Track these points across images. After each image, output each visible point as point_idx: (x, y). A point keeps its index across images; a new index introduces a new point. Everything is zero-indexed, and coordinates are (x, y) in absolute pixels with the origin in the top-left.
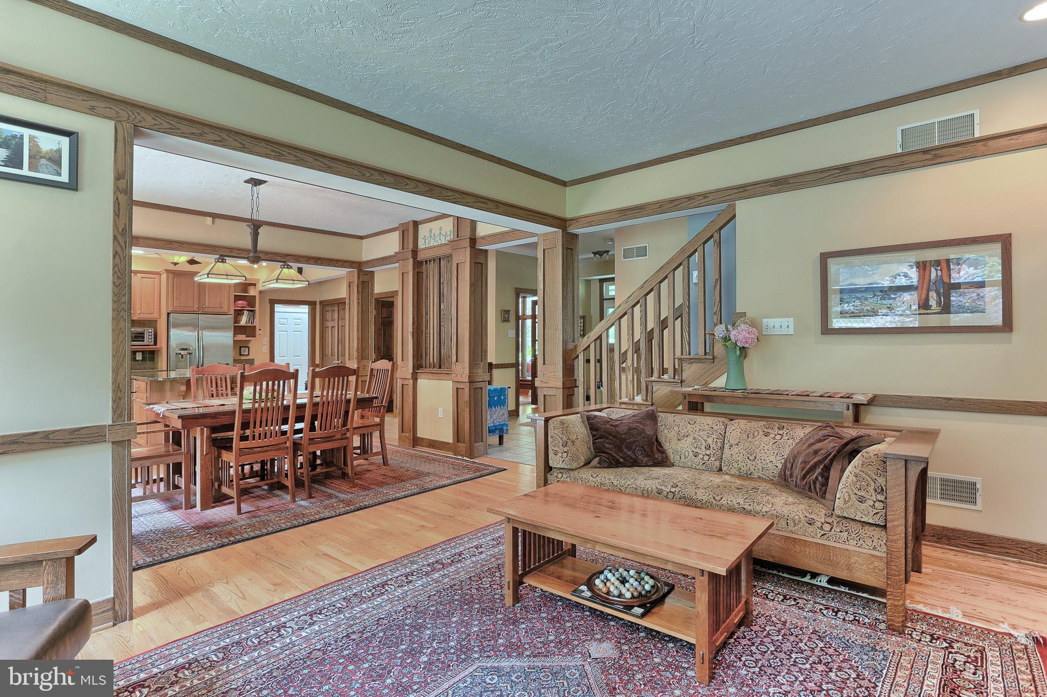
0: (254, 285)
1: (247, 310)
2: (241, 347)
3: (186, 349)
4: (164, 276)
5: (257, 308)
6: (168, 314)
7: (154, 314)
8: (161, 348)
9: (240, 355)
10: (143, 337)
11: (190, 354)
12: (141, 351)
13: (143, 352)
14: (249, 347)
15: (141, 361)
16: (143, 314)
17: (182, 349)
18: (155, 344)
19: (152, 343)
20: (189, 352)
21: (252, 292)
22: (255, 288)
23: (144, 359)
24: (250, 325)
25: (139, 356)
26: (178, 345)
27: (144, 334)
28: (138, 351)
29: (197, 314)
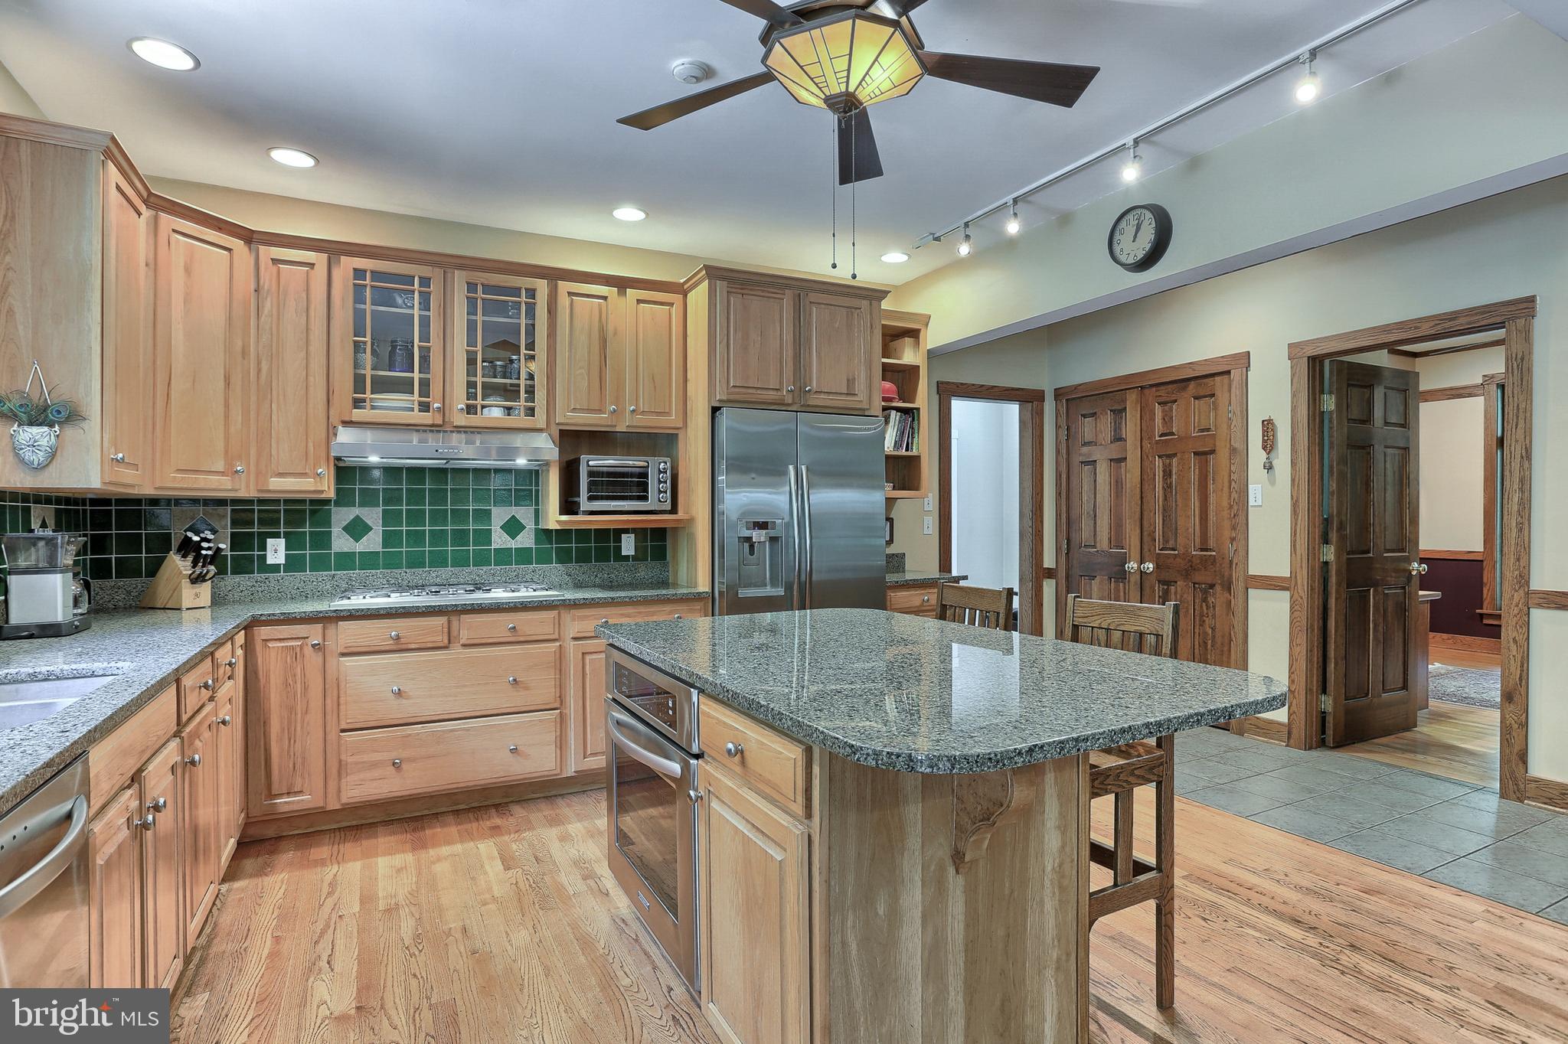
0: (914, 334)
1: (898, 409)
3: (763, 526)
4: (699, 297)
6: (715, 410)
7: (668, 414)
8: (691, 521)
10: (644, 486)
11: (773, 540)
12: (634, 531)
13: (640, 533)
14: (891, 519)
15: (635, 558)
16: (642, 413)
17: (755, 527)
18: (674, 510)
19: (668, 506)
20: (773, 533)
21: (908, 356)
22: (917, 343)
23: (640, 556)
24: (903, 453)
25: (628, 546)
27: (645, 475)
28: (626, 531)
29: (797, 412)
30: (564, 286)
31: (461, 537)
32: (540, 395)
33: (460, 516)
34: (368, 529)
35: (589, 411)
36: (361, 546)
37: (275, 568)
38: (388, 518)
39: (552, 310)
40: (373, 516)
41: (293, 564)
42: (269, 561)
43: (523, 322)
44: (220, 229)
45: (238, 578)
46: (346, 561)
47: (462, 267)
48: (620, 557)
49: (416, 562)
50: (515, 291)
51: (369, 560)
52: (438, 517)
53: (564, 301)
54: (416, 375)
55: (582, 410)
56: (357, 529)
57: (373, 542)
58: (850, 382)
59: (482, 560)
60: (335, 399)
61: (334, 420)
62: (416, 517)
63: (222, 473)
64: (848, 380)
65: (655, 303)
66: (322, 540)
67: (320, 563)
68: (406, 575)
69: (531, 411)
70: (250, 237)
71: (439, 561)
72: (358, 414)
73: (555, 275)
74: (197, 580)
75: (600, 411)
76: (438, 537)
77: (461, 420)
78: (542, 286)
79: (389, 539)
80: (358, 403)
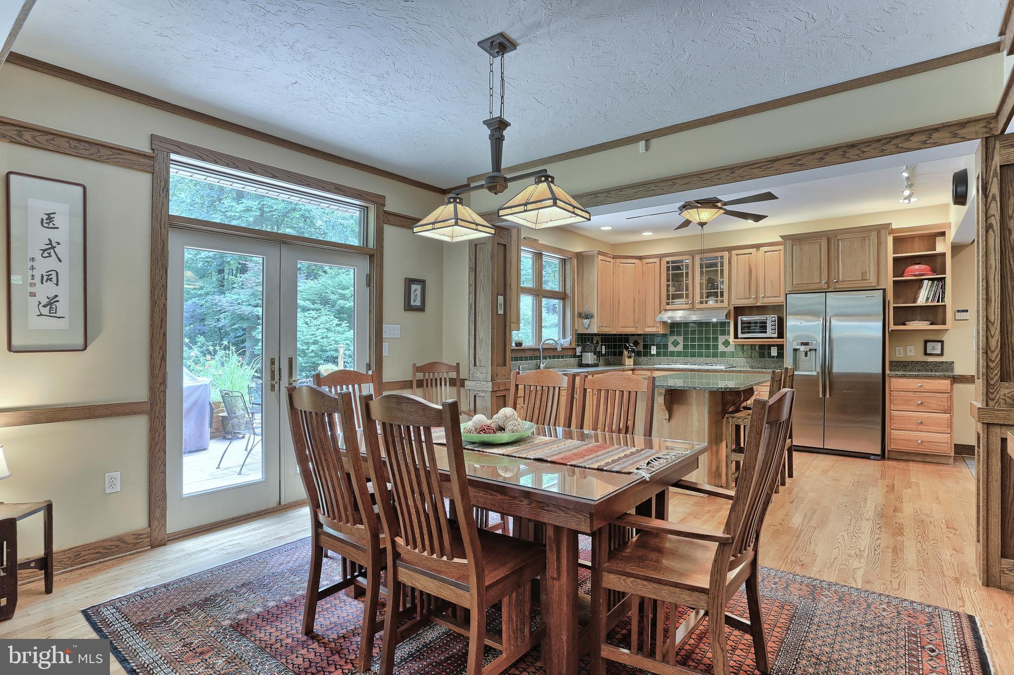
1: (929, 279)
2: (926, 342)
3: (807, 344)
5: (948, 275)
6: (787, 295)
7: (780, 296)
9: (926, 354)
10: (765, 327)
11: (811, 350)
12: (777, 345)
14: (942, 342)
15: (777, 357)
16: (768, 297)
17: (803, 344)
20: (811, 347)
21: (936, 248)
22: (945, 240)
24: (936, 303)
25: (774, 352)
26: (795, 339)
27: (766, 323)
28: (773, 345)
29: (826, 292)
30: (734, 252)
31: (708, 347)
32: (726, 295)
33: (708, 339)
34: (678, 343)
35: (745, 299)
36: (676, 349)
37: (653, 355)
38: (685, 340)
39: (730, 262)
40: (680, 339)
41: (658, 354)
42: (652, 353)
43: (719, 268)
44: (632, 258)
45: (644, 358)
46: (672, 354)
47: (698, 254)
48: (770, 356)
49: (693, 355)
50: (716, 258)
51: (679, 354)
52: (700, 339)
53: (734, 258)
54: (684, 292)
55: (742, 299)
56: (675, 344)
57: (680, 348)
58: (864, 274)
59: (715, 355)
60: (662, 303)
61: (662, 309)
62: (693, 340)
63: (633, 327)
64: (862, 273)
65: (773, 251)
66: (666, 346)
67: (665, 355)
68: (689, 359)
69: (722, 302)
70: (640, 258)
71: (700, 355)
72: (668, 307)
73: (730, 249)
74: (630, 357)
75: (749, 298)
76: (700, 347)
77: (698, 306)
78: (726, 254)
79: (685, 347)
80: (668, 304)
